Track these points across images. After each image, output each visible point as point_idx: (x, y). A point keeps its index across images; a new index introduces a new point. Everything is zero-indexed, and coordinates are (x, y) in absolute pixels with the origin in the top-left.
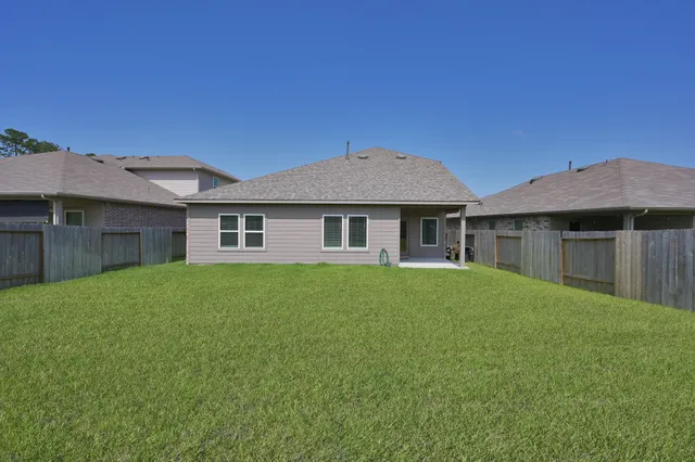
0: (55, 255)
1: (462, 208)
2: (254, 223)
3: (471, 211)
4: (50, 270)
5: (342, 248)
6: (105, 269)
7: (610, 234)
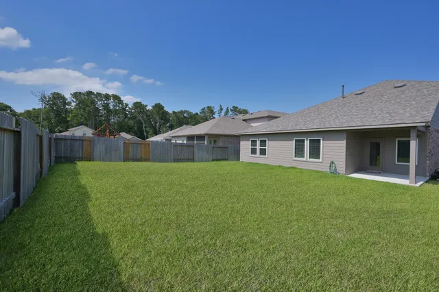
0: (197, 154)
2: (263, 143)
4: (196, 158)
5: (305, 159)
6: (213, 160)
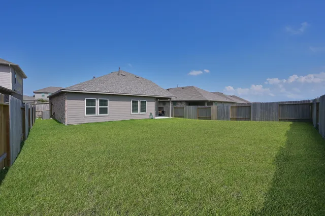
1: (170, 98)
2: (103, 103)
3: (172, 100)
5: (138, 113)
7: (210, 106)
